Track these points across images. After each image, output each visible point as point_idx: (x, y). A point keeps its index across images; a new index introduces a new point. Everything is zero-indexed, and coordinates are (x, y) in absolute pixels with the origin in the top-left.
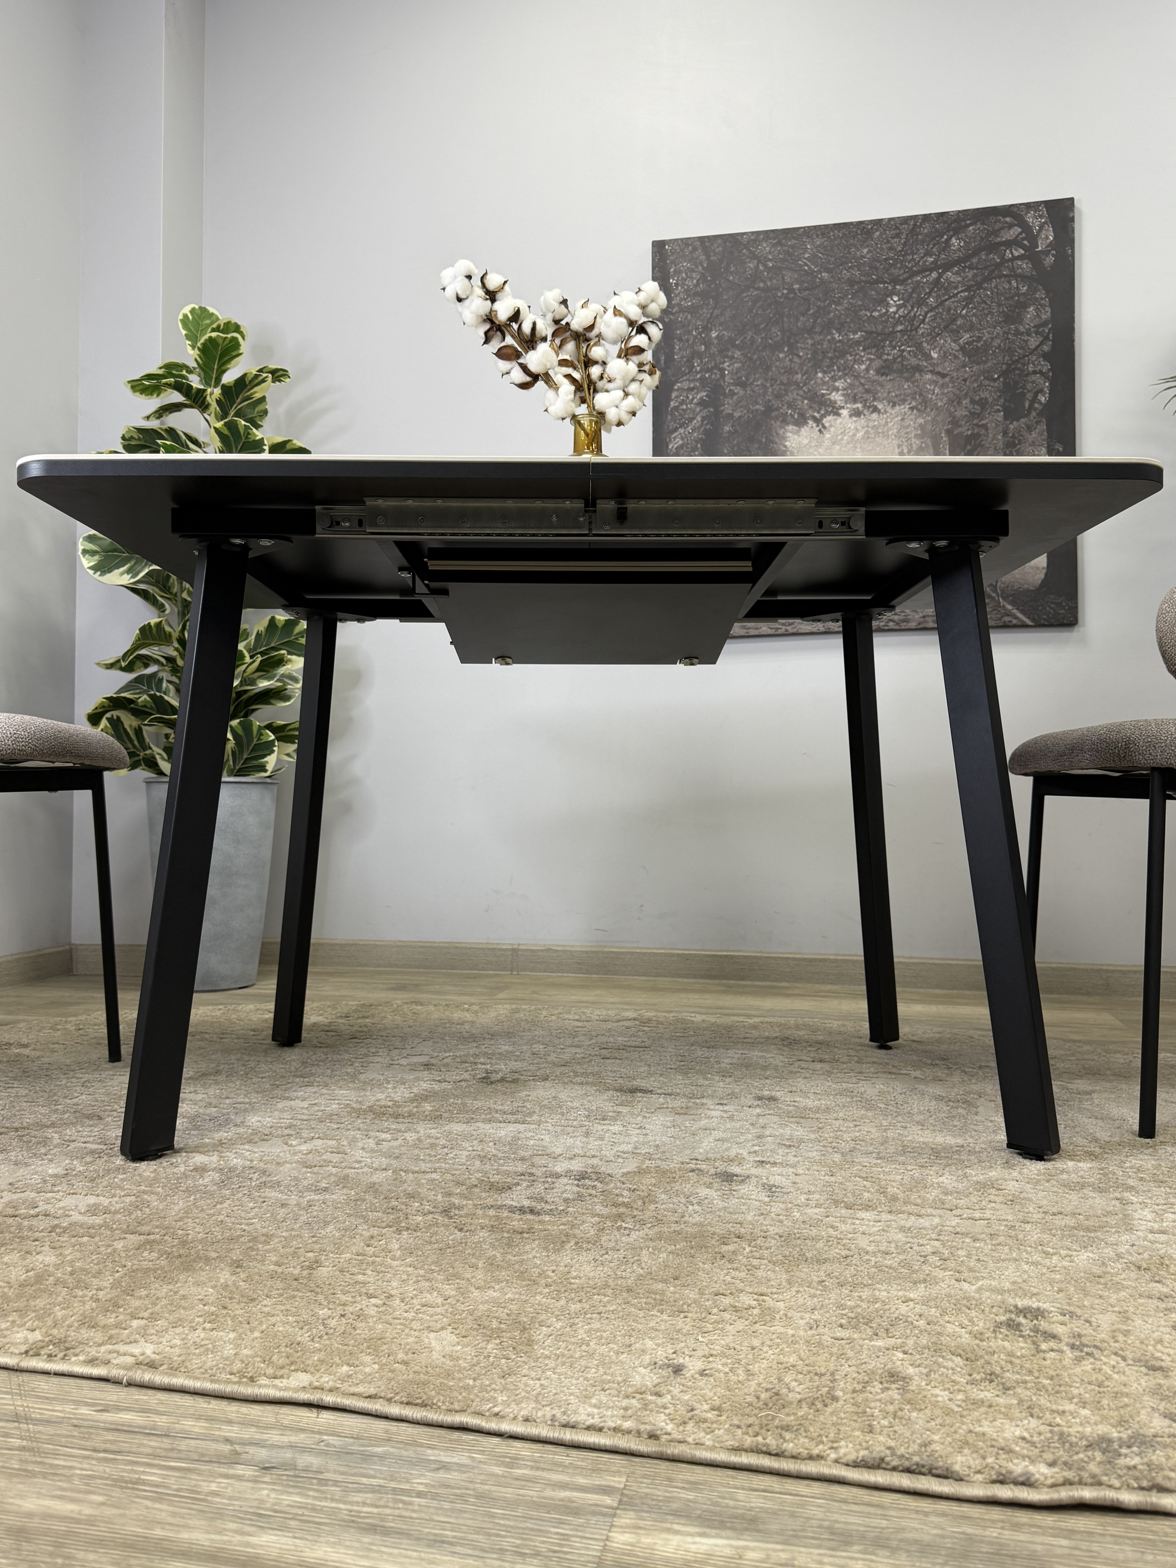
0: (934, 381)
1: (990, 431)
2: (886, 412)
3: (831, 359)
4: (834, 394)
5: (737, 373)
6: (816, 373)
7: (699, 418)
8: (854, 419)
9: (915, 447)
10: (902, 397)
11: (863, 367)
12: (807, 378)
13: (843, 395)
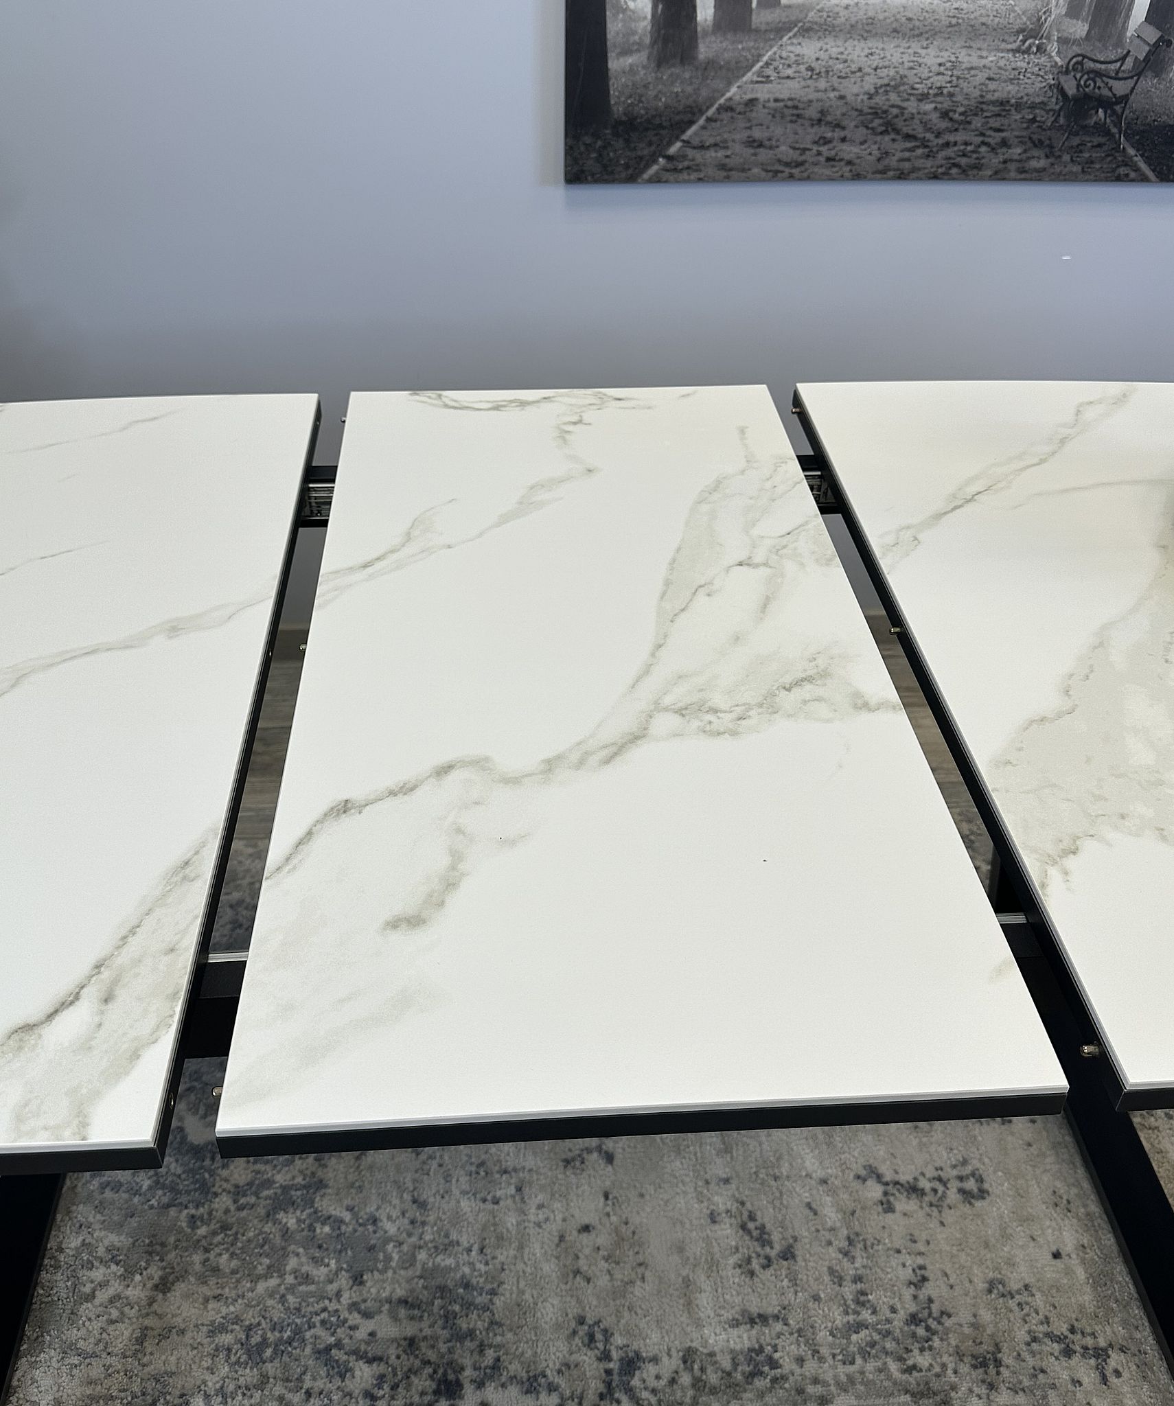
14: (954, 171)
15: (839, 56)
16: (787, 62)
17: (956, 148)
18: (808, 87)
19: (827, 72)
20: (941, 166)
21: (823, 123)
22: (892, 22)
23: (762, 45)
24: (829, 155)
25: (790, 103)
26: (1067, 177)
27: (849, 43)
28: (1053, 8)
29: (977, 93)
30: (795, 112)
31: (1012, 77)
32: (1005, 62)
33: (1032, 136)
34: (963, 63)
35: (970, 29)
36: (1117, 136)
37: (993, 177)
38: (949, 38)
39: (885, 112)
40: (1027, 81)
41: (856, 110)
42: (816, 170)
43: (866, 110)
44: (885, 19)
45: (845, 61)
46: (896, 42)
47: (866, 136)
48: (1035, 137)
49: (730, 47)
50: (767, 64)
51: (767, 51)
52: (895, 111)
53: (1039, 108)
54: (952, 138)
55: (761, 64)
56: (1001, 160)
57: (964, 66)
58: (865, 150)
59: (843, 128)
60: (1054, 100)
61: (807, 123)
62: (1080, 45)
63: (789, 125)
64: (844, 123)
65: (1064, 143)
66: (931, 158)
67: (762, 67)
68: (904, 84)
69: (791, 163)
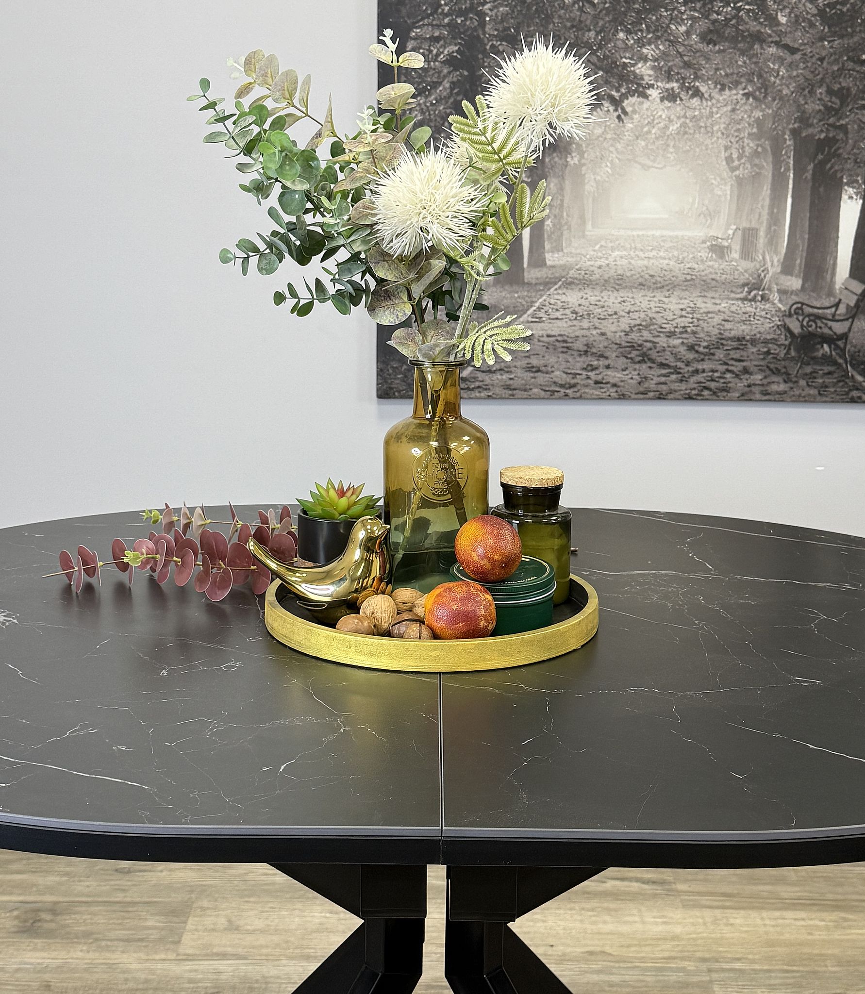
0: (780, 57)
1: (850, 136)
2: (711, 98)
3: (638, 12)
4: (640, 65)
5: (502, 21)
6: (617, 31)
7: (447, 84)
8: (667, 104)
9: (748, 151)
10: (735, 76)
11: (683, 29)
12: (603, 39)
13: (653, 68)
14: (706, 393)
15: (597, 303)
16: (555, 307)
17: (705, 375)
18: (574, 326)
19: (589, 315)
20: (694, 389)
21: (589, 353)
22: (638, 278)
23: (533, 294)
24: (598, 379)
25: (560, 338)
26: (807, 398)
27: (605, 294)
28: (769, 268)
29: (716, 331)
30: (565, 345)
31: (744, 319)
32: (736, 308)
33: (769, 365)
34: (701, 308)
35: (703, 283)
36: (844, 366)
37: (741, 398)
38: (686, 290)
39: (640, 345)
40: (756, 322)
41: (616, 344)
42: (587, 391)
43: (624, 344)
44: (632, 276)
45: (603, 307)
46: (643, 293)
47: (627, 364)
48: (772, 366)
49: (508, 295)
50: (539, 309)
51: (538, 299)
52: (649, 345)
53: (772, 343)
54: (700, 367)
55: (534, 308)
56: (746, 384)
57: (702, 311)
58: (627, 375)
59: (607, 358)
60: (783, 337)
61: (576, 353)
62: (797, 295)
63: (561, 355)
64: (607, 354)
65: (798, 371)
66: (684, 382)
67: (535, 311)
68: (654, 324)
69: (565, 384)
